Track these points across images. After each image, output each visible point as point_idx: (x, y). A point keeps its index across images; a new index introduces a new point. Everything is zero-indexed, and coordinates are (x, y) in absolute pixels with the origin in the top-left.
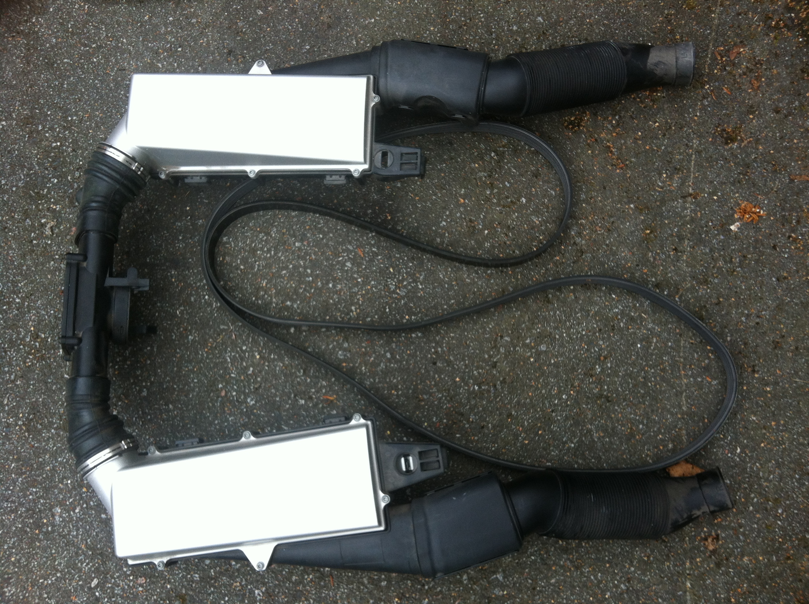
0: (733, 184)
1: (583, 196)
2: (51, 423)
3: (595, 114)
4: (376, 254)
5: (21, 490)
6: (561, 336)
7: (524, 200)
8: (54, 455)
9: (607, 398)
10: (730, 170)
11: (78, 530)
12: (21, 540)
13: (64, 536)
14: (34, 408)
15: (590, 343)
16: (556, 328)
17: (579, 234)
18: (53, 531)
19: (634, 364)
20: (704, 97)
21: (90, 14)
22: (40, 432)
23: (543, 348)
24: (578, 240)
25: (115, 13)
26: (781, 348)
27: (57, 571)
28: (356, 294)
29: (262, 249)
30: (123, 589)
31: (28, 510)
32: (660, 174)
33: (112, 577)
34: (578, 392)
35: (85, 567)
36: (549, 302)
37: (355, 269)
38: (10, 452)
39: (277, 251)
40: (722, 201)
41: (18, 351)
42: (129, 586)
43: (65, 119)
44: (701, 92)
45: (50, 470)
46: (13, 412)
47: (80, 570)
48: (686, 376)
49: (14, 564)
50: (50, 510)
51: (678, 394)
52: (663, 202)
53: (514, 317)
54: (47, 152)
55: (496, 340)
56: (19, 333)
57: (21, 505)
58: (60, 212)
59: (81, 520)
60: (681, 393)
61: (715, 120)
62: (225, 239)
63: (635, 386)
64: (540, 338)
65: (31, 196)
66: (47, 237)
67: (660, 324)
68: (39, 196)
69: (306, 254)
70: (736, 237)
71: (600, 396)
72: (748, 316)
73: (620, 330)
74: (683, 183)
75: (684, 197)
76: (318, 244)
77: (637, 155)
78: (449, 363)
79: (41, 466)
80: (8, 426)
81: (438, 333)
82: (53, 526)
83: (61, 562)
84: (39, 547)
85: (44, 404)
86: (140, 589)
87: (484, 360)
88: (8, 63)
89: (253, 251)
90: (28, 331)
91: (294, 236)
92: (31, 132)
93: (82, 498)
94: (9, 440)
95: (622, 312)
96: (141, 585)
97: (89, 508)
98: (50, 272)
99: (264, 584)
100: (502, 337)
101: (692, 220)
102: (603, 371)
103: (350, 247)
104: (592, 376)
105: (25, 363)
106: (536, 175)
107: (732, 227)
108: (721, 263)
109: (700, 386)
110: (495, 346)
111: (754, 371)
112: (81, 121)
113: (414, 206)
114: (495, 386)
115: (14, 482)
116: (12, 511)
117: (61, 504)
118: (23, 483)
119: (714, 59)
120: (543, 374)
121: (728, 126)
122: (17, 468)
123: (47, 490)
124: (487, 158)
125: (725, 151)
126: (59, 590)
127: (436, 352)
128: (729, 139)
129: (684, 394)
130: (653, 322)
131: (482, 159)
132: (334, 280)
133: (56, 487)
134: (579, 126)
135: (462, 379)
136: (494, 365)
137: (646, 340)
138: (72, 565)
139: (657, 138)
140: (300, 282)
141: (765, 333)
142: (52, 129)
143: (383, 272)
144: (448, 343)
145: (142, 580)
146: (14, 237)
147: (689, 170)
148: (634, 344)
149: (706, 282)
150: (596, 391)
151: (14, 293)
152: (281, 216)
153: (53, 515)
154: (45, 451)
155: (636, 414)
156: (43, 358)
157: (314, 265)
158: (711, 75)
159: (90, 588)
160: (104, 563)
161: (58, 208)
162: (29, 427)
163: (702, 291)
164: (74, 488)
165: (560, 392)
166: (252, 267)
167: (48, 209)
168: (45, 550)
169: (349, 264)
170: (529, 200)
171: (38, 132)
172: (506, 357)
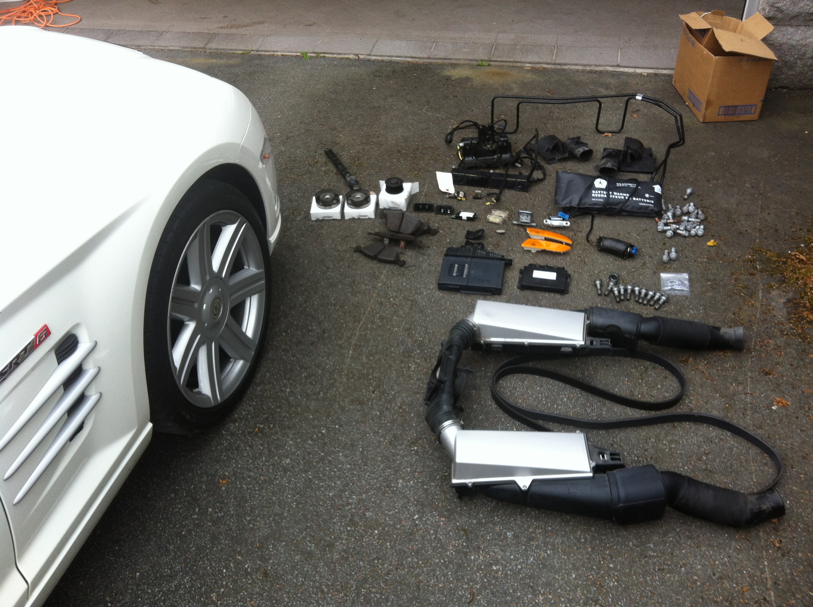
0: (772, 391)
1: (691, 388)
2: (403, 443)
3: (696, 359)
4: (579, 398)
5: (382, 470)
6: (683, 441)
7: (659, 386)
8: (403, 457)
9: (710, 471)
10: (769, 386)
11: (410, 491)
12: (378, 492)
13: (403, 493)
14: (395, 436)
15: (699, 447)
16: (679, 438)
17: (690, 403)
18: (396, 490)
19: (724, 458)
20: (752, 357)
21: (442, 297)
22: (396, 446)
23: (673, 446)
24: (690, 405)
25: (454, 298)
26: (807, 459)
27: (396, 508)
28: (569, 412)
29: (520, 388)
30: (432, 522)
31: (384, 479)
32: (732, 385)
33: (426, 515)
34: (693, 466)
35: (412, 509)
36: (675, 427)
37: (569, 401)
38: (379, 453)
39: (527, 389)
40: (767, 397)
41: (390, 412)
42: (435, 521)
43: (426, 331)
44: (750, 356)
45: (399, 463)
46: (384, 436)
47: (409, 510)
48: (754, 466)
49: (373, 502)
50: (396, 480)
51: (751, 473)
52: (734, 395)
53: (656, 431)
54: (415, 341)
55: (646, 440)
56: (391, 405)
57: (381, 476)
58: (419, 363)
59: (413, 487)
60: (752, 473)
61: (759, 366)
62: (501, 382)
63: (725, 467)
64: (671, 442)
65: (406, 356)
66: (411, 371)
67: (737, 443)
68: (410, 356)
69: (543, 392)
70: (775, 411)
71: (706, 470)
72: (786, 444)
73: (715, 443)
74: (744, 389)
75: (746, 394)
76: (549, 389)
77: (719, 376)
78: (621, 446)
79: (394, 461)
80: (380, 442)
81: (614, 433)
82: (397, 488)
83: (399, 505)
84: (387, 497)
85: (400, 435)
86: (442, 523)
87: (640, 447)
88: (401, 309)
89: (515, 388)
90: (396, 405)
91: (537, 384)
92: (409, 334)
93: (414, 477)
94: (379, 447)
95: (716, 436)
96: (442, 521)
97: (418, 482)
98: (411, 384)
99: (513, 531)
100: (650, 439)
101: (751, 403)
102: (707, 459)
103: (566, 393)
104: (701, 460)
105: (393, 417)
106: (666, 378)
107: (773, 408)
108: (769, 421)
109: (763, 471)
110: (647, 443)
111: (792, 468)
112: (434, 332)
113: (601, 381)
114: (646, 459)
115: (379, 466)
116: (375, 479)
117: (403, 479)
118: (383, 467)
119: (755, 343)
120: (674, 457)
121: (766, 368)
122: (381, 460)
123: (396, 472)
124: (639, 368)
125: (766, 378)
126: (396, 517)
127: (613, 441)
128: (767, 374)
129: (754, 474)
130: (734, 441)
131: (637, 368)
132: (557, 405)
133: (401, 471)
134: (687, 362)
135: (628, 454)
136: (646, 450)
137: (731, 449)
138: (404, 506)
139: (729, 370)
140: (539, 403)
141: (796, 452)
142: (419, 333)
143: (584, 405)
144: (620, 438)
145: (443, 519)
146: (395, 370)
147: (747, 384)
148: (724, 449)
149: (761, 428)
150: (704, 467)
151: (392, 390)
152: (530, 377)
153: (398, 483)
154: (398, 454)
155: (727, 479)
156: (403, 416)
157: (546, 398)
158: (755, 350)
159: (413, 519)
160: (423, 509)
161: (419, 361)
162: (390, 443)
163: (759, 431)
164: (411, 472)
165: (683, 465)
166: (514, 394)
167: (413, 361)
168: (390, 498)
169: (565, 399)
170: (662, 386)
171: (412, 334)
172: (652, 447)
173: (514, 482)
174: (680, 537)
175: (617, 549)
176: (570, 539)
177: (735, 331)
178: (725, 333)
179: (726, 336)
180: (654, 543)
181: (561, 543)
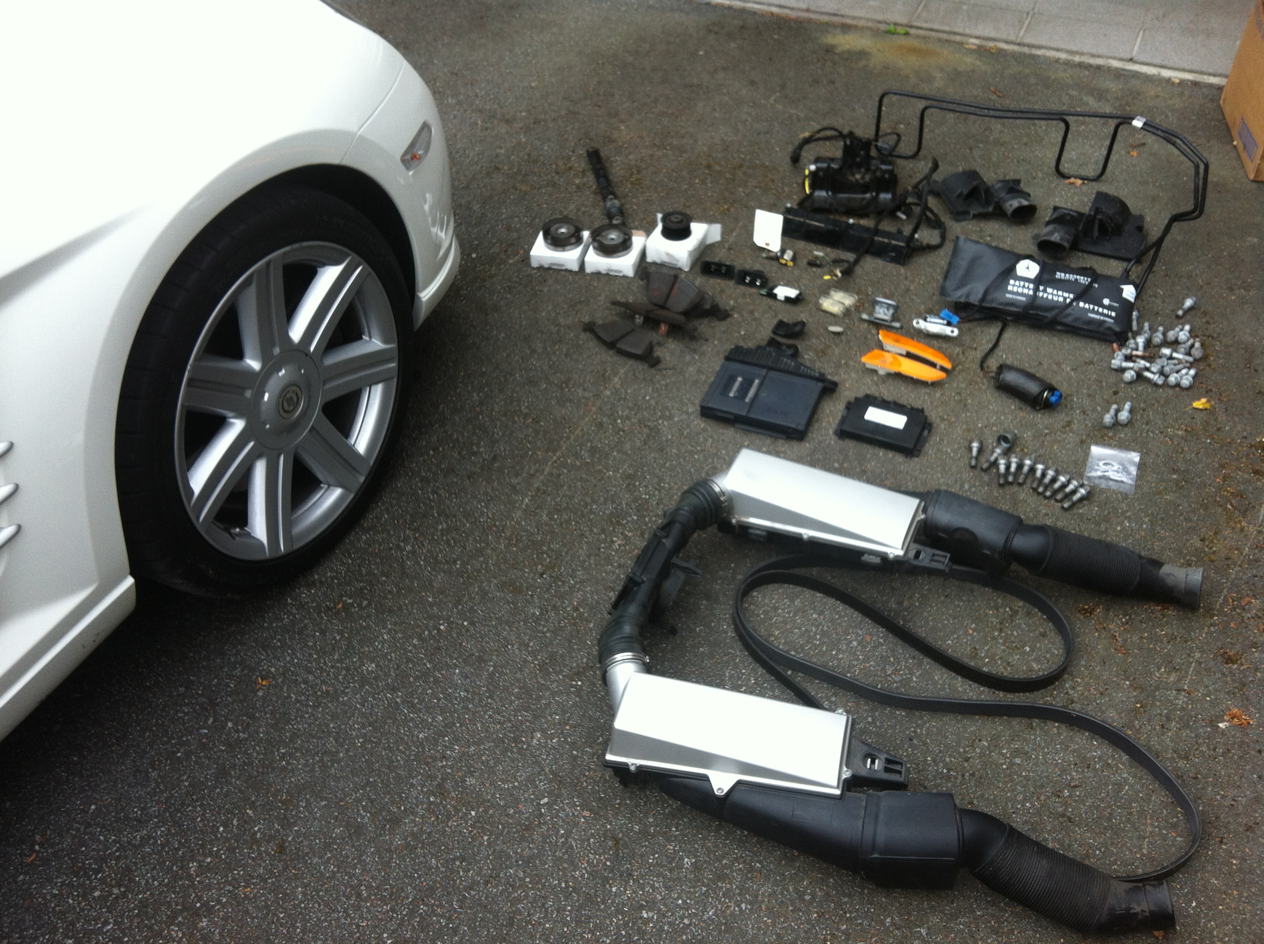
0: (1228, 693)
1: (1083, 663)
2: (562, 671)
3: (1108, 610)
4: (881, 644)
5: (514, 710)
6: (1037, 757)
7: (1028, 649)
8: (554, 694)
9: (1070, 819)
10: (1226, 683)
11: (548, 755)
12: (497, 747)
13: (535, 757)
14: (552, 657)
15: (1063, 771)
16: (1033, 749)
17: (1073, 688)
18: (527, 749)
19: (1102, 800)
20: (1212, 625)
21: (704, 430)
22: (549, 674)
23: (1018, 761)
24: (1071, 692)
25: (723, 434)
26: (1253, 832)
27: (517, 780)
28: (855, 666)
29: (783, 610)
30: (567, 815)
31: (513, 726)
32: (1159, 669)
33: (562, 802)
34: (1042, 805)
35: (542, 786)
36: (1032, 728)
37: (860, 648)
38: (518, 681)
39: (795, 614)
40: (1214, 704)
41: (557, 614)
42: (573, 814)
43: (659, 484)
44: (1209, 621)
45: (545, 704)
46: (534, 654)
47: (536, 787)
48: (1152, 825)
49: (483, 763)
50: (532, 733)
51: (1142, 838)
52: (1157, 688)
53: (996, 729)
54: (635, 500)
55: (974, 741)
56: (563, 603)
57: (510, 721)
58: (630, 538)
59: (555, 749)
60: (1144, 838)
61: (1219, 644)
62: (755, 594)
63: (1098, 818)
64: (1016, 753)
65: (612, 522)
66: (613, 550)
67: (1134, 777)
68: (618, 523)
69: (820, 624)
70: (1223, 733)
71: (1063, 815)
72: (1223, 797)
73: (1095, 769)
74: (1179, 680)
75: (1179, 690)
76: (832, 621)
77: (1140, 649)
78: (925, 744)
79: (539, 698)
80: (525, 661)
81: (921, 718)
82: (529, 745)
83: (522, 775)
84: (509, 757)
85: (562, 656)
86: (583, 820)
87: (959, 753)
88: (630, 440)
89: (776, 609)
90: (571, 603)
91: (814, 609)
92: (629, 485)
93: (562, 733)
94: (521, 671)
95: (1100, 758)
96: (584, 817)
97: (566, 742)
98: (606, 572)
99: (695, 856)
100: (980, 740)
101: (1183, 709)
102: (1070, 796)
103: (860, 633)
104: (1059, 797)
105: (559, 623)
106: (1044, 635)
107: (1221, 725)
108: (1204, 749)
109: (1164, 838)
110: (972, 746)
111: (1221, 842)
112: (670, 489)
113: (927, 622)
114: (963, 776)
115: (511, 702)
116: (499, 723)
117: (543, 731)
118: (518, 706)
119: (1226, 600)
120: (1012, 781)
121: (1230, 651)
122: (518, 693)
123: (536, 717)
124: (1001, 610)
125: (1225, 668)
126: (512, 795)
127: (915, 732)
128: (1230, 660)
129: (1147, 840)
130: (1129, 774)
131: (997, 609)
132: (839, 650)
133: (545, 717)
134: (1091, 613)
135: (934, 760)
136: (967, 760)
137: (1119, 786)
138: (531, 780)
139: (1161, 642)
140: (808, 642)
141: (1238, 815)
142: (646, 487)
143: (884, 659)
144: (928, 729)
145: (586, 813)
146: (586, 543)
147: (1187, 672)
148: (1107, 785)
149: (1187, 758)
150: (1060, 810)
151: (571, 577)
152: (808, 593)
153: (532, 738)
154: (548, 689)
155: (1094, 840)
156: (575, 624)
157: (824, 634)
158: (1221, 612)
159: (539, 804)
160: (559, 789)
161: (630, 534)
162: (542, 667)
163: (1181, 764)
164: (559, 723)
165: (1025, 799)
166: (771, 619)
167: (622, 533)
168: (513, 760)
169: (855, 643)
170: (1032, 650)
171: (634, 485)
172: (980, 757)
173: (705, 778)
174: (977, 927)
175: (861, 924)
176: (788, 891)
177: (1187, 575)
178: (1169, 575)
179: (1170, 581)
180: (929, 929)
181: (770, 895)
